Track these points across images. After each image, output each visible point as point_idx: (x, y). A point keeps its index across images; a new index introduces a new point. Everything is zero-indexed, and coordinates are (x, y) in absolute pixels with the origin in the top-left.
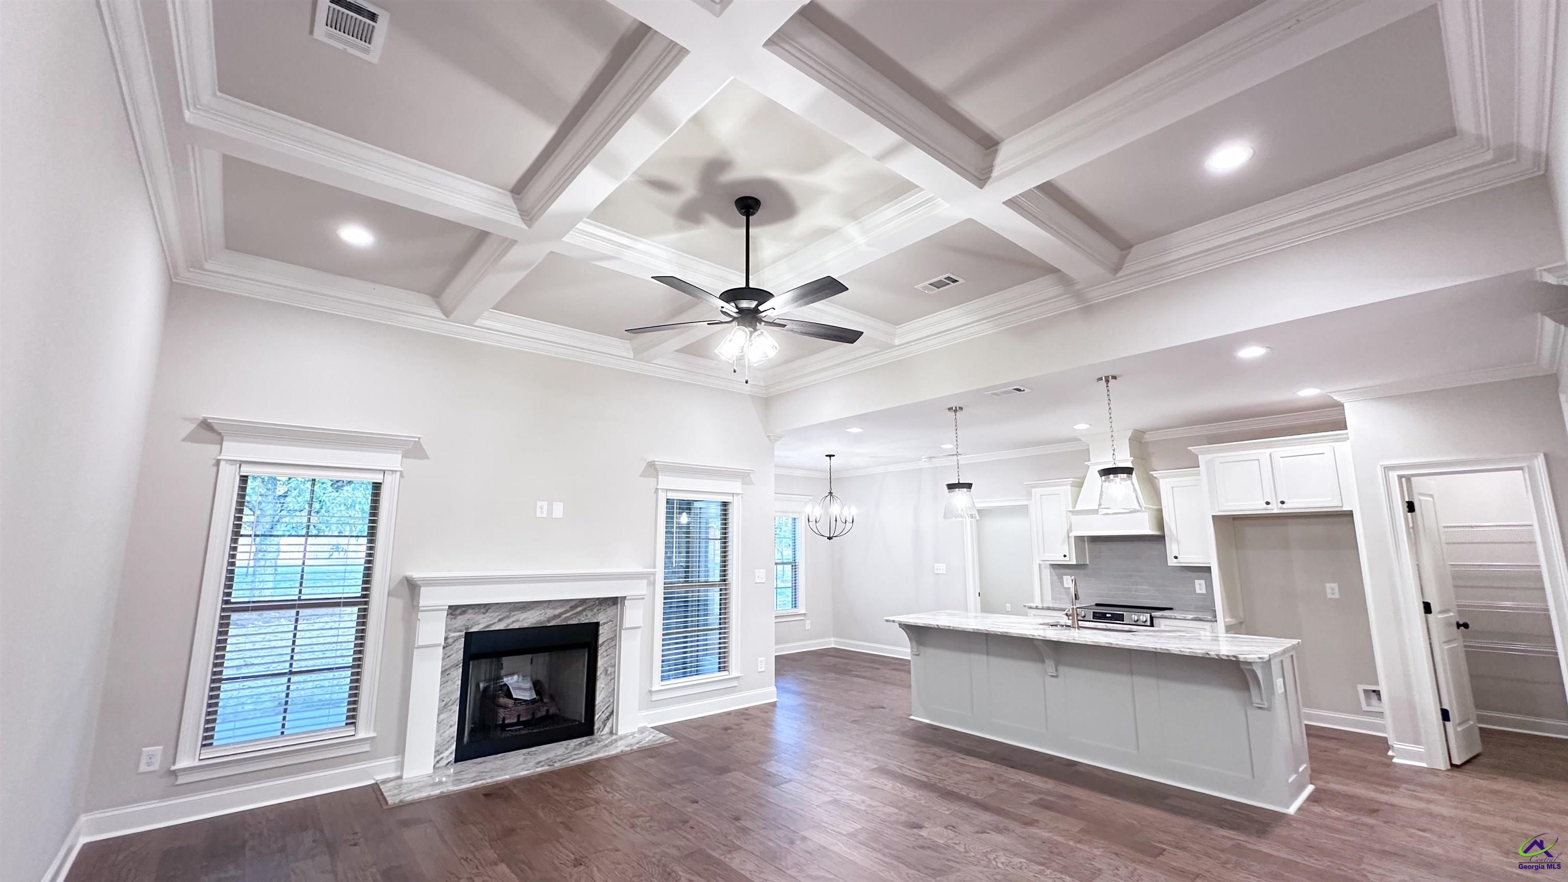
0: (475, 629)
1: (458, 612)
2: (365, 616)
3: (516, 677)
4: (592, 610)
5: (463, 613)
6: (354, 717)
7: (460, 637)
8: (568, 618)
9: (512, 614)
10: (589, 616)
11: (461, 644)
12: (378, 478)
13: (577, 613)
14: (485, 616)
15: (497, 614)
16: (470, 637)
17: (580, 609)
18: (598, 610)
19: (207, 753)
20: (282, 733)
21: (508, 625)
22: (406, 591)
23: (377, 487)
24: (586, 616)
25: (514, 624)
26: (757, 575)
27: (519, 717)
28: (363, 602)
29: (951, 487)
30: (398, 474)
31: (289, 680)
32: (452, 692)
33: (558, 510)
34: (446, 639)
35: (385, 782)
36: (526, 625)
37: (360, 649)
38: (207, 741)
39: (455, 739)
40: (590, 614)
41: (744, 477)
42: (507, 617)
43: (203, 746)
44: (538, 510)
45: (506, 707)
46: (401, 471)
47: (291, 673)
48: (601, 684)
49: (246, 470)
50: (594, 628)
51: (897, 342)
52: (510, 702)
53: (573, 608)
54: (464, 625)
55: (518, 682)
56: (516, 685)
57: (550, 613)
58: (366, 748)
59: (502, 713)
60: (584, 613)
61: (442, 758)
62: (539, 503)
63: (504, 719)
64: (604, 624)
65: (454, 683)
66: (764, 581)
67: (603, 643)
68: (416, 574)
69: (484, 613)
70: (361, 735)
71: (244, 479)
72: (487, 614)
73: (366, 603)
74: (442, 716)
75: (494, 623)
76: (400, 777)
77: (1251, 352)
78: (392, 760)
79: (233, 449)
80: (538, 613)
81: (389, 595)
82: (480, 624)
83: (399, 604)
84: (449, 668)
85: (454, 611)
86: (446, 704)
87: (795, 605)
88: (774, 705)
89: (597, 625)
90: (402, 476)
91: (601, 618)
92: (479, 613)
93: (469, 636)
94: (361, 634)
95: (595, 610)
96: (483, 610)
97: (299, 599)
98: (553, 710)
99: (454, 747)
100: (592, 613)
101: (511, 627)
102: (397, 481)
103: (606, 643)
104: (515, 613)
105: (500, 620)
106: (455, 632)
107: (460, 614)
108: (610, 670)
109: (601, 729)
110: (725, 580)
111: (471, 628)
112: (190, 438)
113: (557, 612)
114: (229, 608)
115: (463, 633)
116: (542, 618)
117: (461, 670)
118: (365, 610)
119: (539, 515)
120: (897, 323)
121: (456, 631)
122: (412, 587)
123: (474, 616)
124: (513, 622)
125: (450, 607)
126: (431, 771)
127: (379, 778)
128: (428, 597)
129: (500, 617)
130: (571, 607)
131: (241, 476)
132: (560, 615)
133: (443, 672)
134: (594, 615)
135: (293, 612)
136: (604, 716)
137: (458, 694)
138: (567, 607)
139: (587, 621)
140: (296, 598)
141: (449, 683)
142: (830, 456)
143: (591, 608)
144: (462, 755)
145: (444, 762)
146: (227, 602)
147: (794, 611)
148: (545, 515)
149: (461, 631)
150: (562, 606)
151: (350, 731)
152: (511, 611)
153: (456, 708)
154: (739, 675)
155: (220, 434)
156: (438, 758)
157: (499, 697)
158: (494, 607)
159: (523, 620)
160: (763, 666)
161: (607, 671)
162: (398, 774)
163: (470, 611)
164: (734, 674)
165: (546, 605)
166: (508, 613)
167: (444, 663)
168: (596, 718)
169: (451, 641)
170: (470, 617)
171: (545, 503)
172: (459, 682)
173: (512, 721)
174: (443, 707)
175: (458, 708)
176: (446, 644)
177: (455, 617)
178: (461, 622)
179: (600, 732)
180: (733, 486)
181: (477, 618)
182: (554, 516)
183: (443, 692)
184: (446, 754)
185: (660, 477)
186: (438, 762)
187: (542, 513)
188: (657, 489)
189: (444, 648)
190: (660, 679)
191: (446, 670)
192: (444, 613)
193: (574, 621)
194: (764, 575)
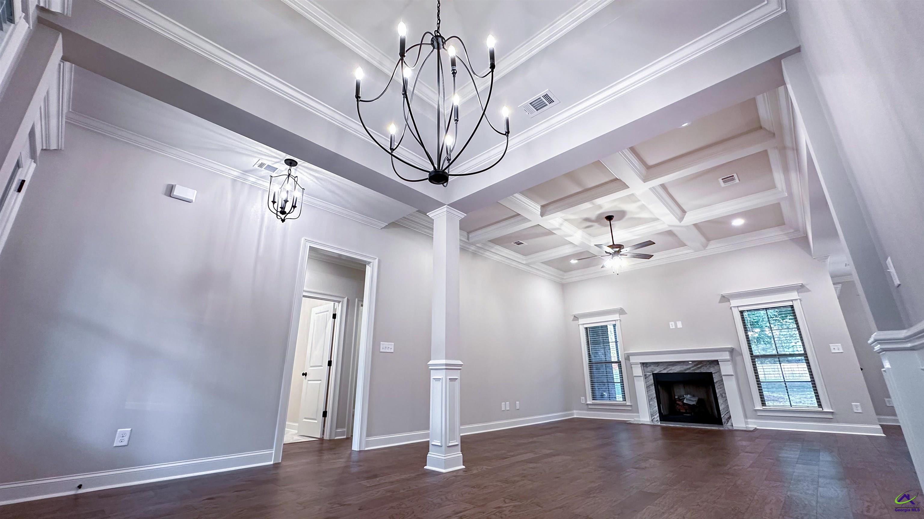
0: (655, 372)
1: (648, 366)
2: (621, 366)
4: (706, 367)
5: (650, 366)
6: (625, 398)
7: (649, 376)
8: (695, 370)
9: (669, 367)
10: (705, 369)
11: (652, 377)
12: (614, 323)
13: (698, 368)
15: (662, 367)
16: (656, 376)
17: (699, 366)
18: (709, 367)
19: (594, 402)
21: (668, 371)
22: (628, 358)
23: (614, 326)
26: (832, 348)
30: (619, 321)
31: (608, 384)
32: (653, 394)
33: (680, 325)
34: (645, 375)
36: (675, 372)
37: (621, 377)
39: (658, 412)
40: (705, 368)
42: (667, 368)
43: (592, 399)
44: (671, 326)
45: (678, 404)
46: (620, 320)
47: (607, 382)
48: (720, 401)
49: (585, 326)
50: (710, 375)
52: (682, 404)
53: (695, 365)
54: (651, 370)
55: (690, 397)
57: (685, 367)
58: (629, 409)
59: (679, 407)
60: (702, 368)
61: (655, 418)
62: (670, 323)
64: (715, 373)
65: (652, 391)
66: (841, 351)
67: (717, 382)
68: (628, 352)
69: (658, 366)
70: (627, 404)
71: (586, 329)
72: (659, 367)
73: (619, 362)
74: (651, 403)
75: (662, 370)
78: (636, 414)
79: (581, 321)
82: (657, 370)
83: (626, 362)
84: (650, 385)
85: (644, 365)
86: (651, 398)
91: (712, 370)
94: (621, 372)
95: (708, 367)
96: (657, 365)
98: (702, 410)
99: (658, 414)
101: (669, 372)
102: (619, 323)
103: (718, 382)
105: (664, 369)
107: (649, 366)
108: (724, 395)
109: (726, 423)
110: (805, 352)
111: (654, 371)
112: (573, 320)
113: (688, 366)
114: (590, 363)
115: (651, 373)
116: (682, 369)
117: (654, 387)
118: (620, 364)
119: (671, 327)
121: (648, 372)
124: (670, 370)
125: (643, 363)
126: (649, 420)
128: (633, 359)
129: (664, 368)
131: (584, 328)
132: (690, 368)
134: (708, 369)
135: (604, 365)
136: (726, 417)
137: (655, 395)
138: (693, 365)
139: (705, 372)
141: (650, 391)
143: (706, 365)
144: (663, 418)
145: (656, 420)
146: (589, 361)
148: (674, 327)
151: (624, 403)
154: (831, 411)
155: (577, 318)
156: (653, 417)
157: (677, 401)
158: (661, 364)
159: (674, 370)
160: (859, 409)
161: (722, 396)
162: (639, 419)
163: (652, 365)
164: (825, 410)
165: (682, 364)
167: (647, 383)
168: (722, 416)
169: (647, 376)
170: (652, 367)
171: (673, 323)
172: (654, 391)
173: (684, 411)
174: (650, 400)
175: (656, 401)
176: (646, 377)
177: (647, 367)
178: (649, 369)
179: (725, 424)
180: (794, 295)
181: (655, 368)
182: (678, 327)
183: (649, 394)
184: (656, 417)
185: (731, 301)
186: (653, 419)
187: (672, 326)
188: (731, 307)
189: (645, 378)
190: (761, 405)
191: (648, 386)
192: (640, 365)
193: (698, 371)
194: (840, 348)
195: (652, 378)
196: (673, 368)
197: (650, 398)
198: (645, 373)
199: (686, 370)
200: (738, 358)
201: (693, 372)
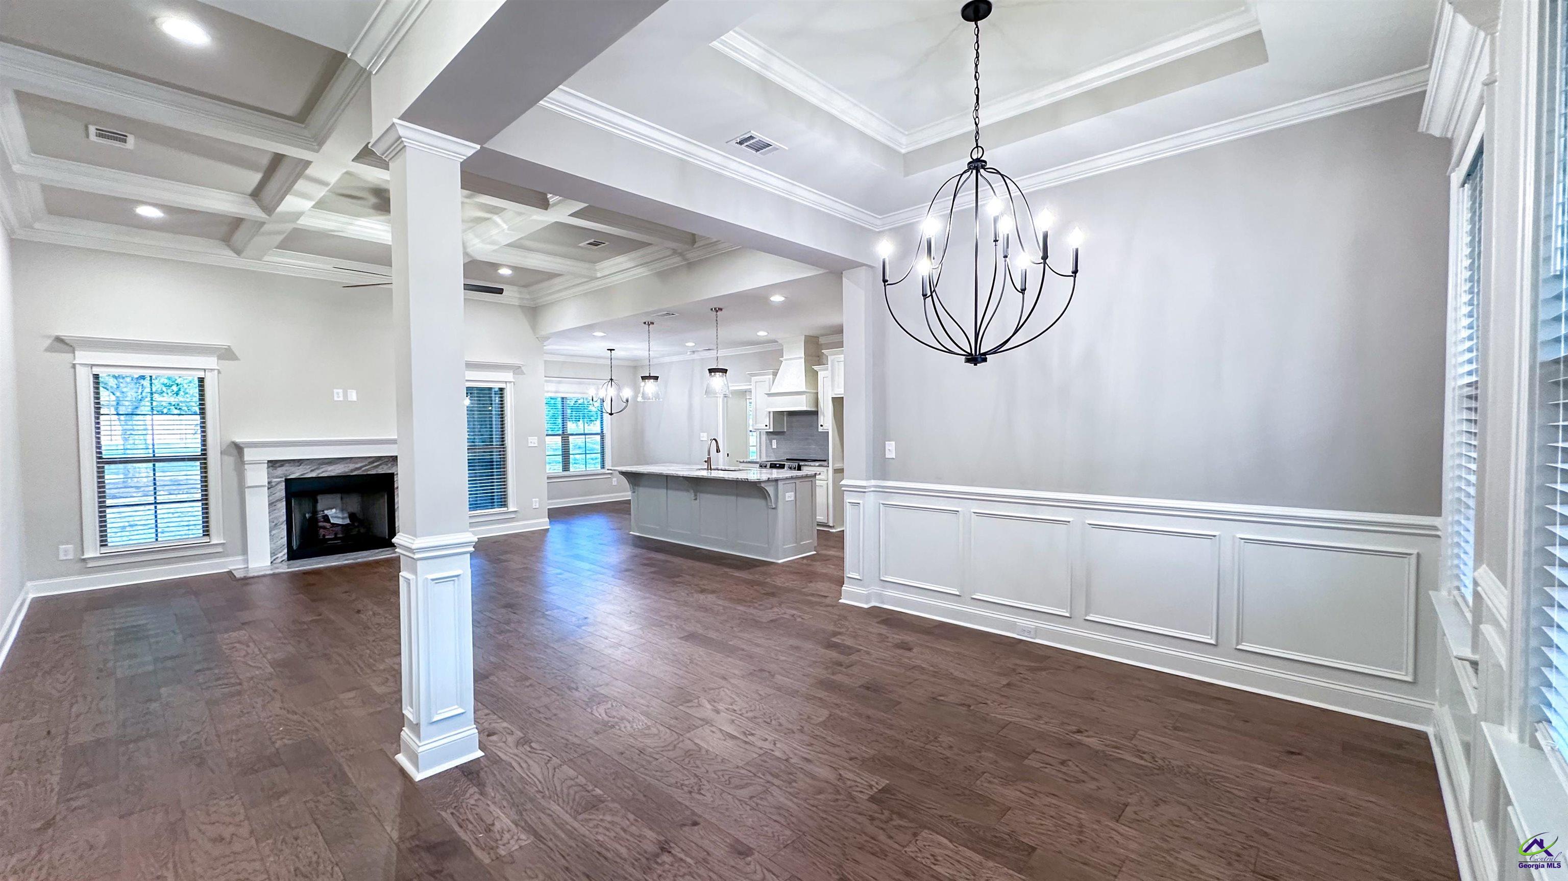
0: (292, 477)
1: (278, 465)
2: (206, 468)
3: (334, 510)
4: (387, 465)
5: (282, 466)
6: (208, 531)
7: (279, 483)
8: (368, 470)
9: (322, 466)
10: (383, 469)
11: (282, 486)
12: (201, 374)
13: (374, 466)
14: (299, 468)
15: (309, 467)
16: (288, 482)
17: (376, 464)
18: (392, 465)
19: (104, 550)
20: (157, 540)
21: (319, 474)
22: (235, 452)
23: (201, 380)
25: (324, 474)
26: (530, 441)
27: (336, 534)
28: (203, 458)
29: (644, 378)
30: (216, 371)
31: (156, 507)
32: (280, 517)
33: (353, 396)
34: (269, 483)
35: (235, 570)
36: (333, 474)
37: (205, 488)
38: (103, 543)
39: (286, 546)
40: (385, 467)
41: (516, 369)
42: (317, 469)
43: (101, 546)
44: (335, 395)
45: (324, 528)
46: (218, 370)
47: (156, 503)
49: (96, 370)
50: (390, 477)
51: (599, 275)
52: (327, 525)
54: (283, 474)
55: (336, 513)
56: (334, 515)
57: (352, 466)
58: (220, 549)
59: (322, 532)
60: (379, 467)
62: (335, 391)
63: (324, 536)
65: (280, 511)
66: (536, 445)
68: (238, 440)
69: (299, 466)
70: (215, 542)
71: (96, 377)
72: (301, 467)
73: (205, 459)
74: (274, 532)
75: (307, 473)
76: (247, 567)
77: (777, 298)
78: (240, 558)
79: (84, 357)
80: (343, 466)
81: (221, 453)
82: (296, 473)
83: (230, 460)
84: (275, 501)
85: (273, 464)
86: (276, 524)
87: (603, 467)
88: (547, 530)
89: (392, 475)
90: (219, 372)
91: (395, 469)
92: (294, 466)
94: (205, 480)
95: (390, 465)
96: (296, 464)
97: (154, 456)
98: (362, 530)
99: (285, 553)
100: (387, 467)
101: (321, 475)
102: (216, 377)
103: (401, 487)
104: (324, 466)
105: (312, 471)
107: (279, 467)
110: (503, 445)
111: (289, 476)
112: (50, 349)
113: (358, 465)
114: (102, 462)
115: (283, 479)
116: (347, 470)
117: (284, 504)
118: (205, 463)
119: (336, 399)
120: (595, 262)
121: (277, 477)
122: (238, 449)
123: (290, 468)
124: (322, 472)
125: (269, 462)
126: (269, 564)
127: (231, 568)
128: (249, 455)
129: (312, 469)
130: (369, 463)
131: (94, 375)
132: (360, 468)
133: (269, 505)
134: (389, 468)
135: (151, 465)
137: (285, 518)
138: (366, 463)
139: (383, 472)
140: (152, 455)
141: (275, 512)
142: (611, 350)
143: (386, 463)
144: (293, 555)
146: (100, 458)
147: (603, 471)
148: (341, 399)
149: (281, 478)
150: (362, 462)
151: (206, 539)
152: (320, 464)
153: (284, 527)
154: (515, 510)
155: (71, 346)
156: (275, 557)
157: (320, 522)
158: (306, 462)
159: (330, 471)
160: (537, 504)
162: (246, 566)
163: (286, 464)
164: (511, 509)
165: (349, 460)
166: (318, 466)
167: (271, 498)
169: (274, 484)
170: (287, 468)
171: (340, 391)
172: (285, 511)
173: (331, 537)
174: (273, 526)
175: (285, 527)
176: (270, 486)
177: (275, 468)
178: (280, 471)
180: (508, 376)
181: (293, 469)
182: (349, 399)
183: (272, 516)
184: (279, 555)
186: (277, 559)
187: (338, 397)
189: (268, 489)
191: (273, 503)
192: (265, 465)
193: (373, 472)
194: (536, 441)
195: (284, 487)
196: (330, 468)
197: (274, 524)
198: (270, 480)
199: (352, 471)
201: (365, 474)
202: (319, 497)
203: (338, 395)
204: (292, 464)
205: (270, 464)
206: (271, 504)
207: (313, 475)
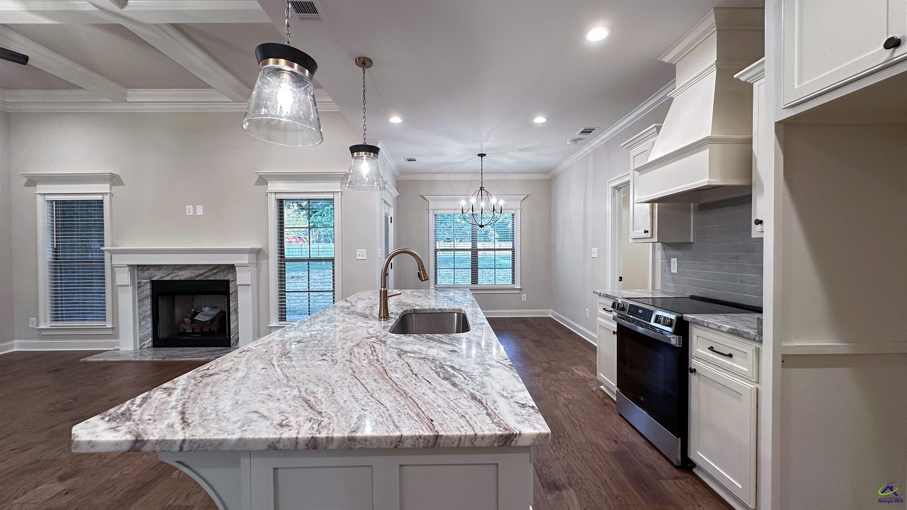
0: (155, 279)
1: (145, 269)
4: (223, 272)
5: (148, 269)
6: (106, 317)
7: (147, 282)
8: (208, 276)
9: (175, 271)
10: (222, 276)
11: (148, 286)
12: (100, 197)
13: (213, 274)
14: (159, 272)
15: (166, 271)
17: (215, 271)
18: (227, 273)
19: (53, 324)
21: (173, 278)
23: (102, 202)
24: (220, 275)
25: (176, 278)
26: (358, 253)
28: (102, 262)
30: (111, 194)
32: (146, 311)
33: (200, 211)
34: (137, 283)
35: (114, 350)
36: (182, 278)
37: (104, 285)
39: (151, 335)
40: (222, 274)
41: (343, 179)
42: (172, 273)
43: (53, 320)
44: (187, 211)
48: (233, 318)
49: (47, 198)
50: (227, 283)
52: (190, 322)
53: (211, 270)
54: (149, 277)
57: (197, 272)
58: (110, 332)
60: (218, 274)
61: (145, 344)
62: (188, 207)
63: (184, 329)
64: (231, 281)
65: (147, 307)
66: (365, 258)
67: (233, 293)
69: (159, 270)
70: (108, 326)
72: (160, 271)
73: (104, 262)
74: (143, 323)
75: (165, 276)
79: (41, 189)
80: (190, 272)
82: (158, 276)
84: (143, 299)
85: (136, 268)
86: (144, 317)
87: (513, 282)
89: (228, 281)
91: (230, 277)
92: (156, 270)
93: (153, 283)
95: (225, 273)
96: (158, 269)
99: (150, 339)
100: (224, 274)
101: (174, 279)
104: (177, 271)
105: (168, 275)
106: (144, 279)
108: (238, 310)
109: (235, 344)
111: (153, 278)
112: (26, 185)
113: (201, 272)
115: (149, 281)
116: (192, 275)
117: (149, 300)
118: (104, 265)
119: (188, 214)
123: (153, 271)
124: (175, 276)
125: (133, 266)
128: (115, 260)
129: (167, 273)
130: (209, 270)
132: (202, 274)
134: (226, 276)
136: (236, 337)
137: (151, 312)
138: (207, 270)
139: (220, 279)
141: (144, 306)
142: (482, 155)
143: (223, 271)
144: (157, 344)
145: (146, 346)
147: (513, 286)
148: (192, 214)
149: (147, 279)
150: (204, 269)
151: (104, 323)
152: (173, 270)
153: (150, 320)
155: (35, 181)
156: (143, 344)
158: (164, 267)
159: (181, 275)
161: (235, 312)
163: (151, 269)
165: (194, 267)
166: (172, 271)
167: (140, 295)
168: (231, 337)
169: (142, 284)
170: (151, 272)
171: (191, 207)
172: (150, 306)
173: (191, 331)
174: (141, 319)
176: (139, 286)
177: (144, 271)
178: (146, 274)
179: (234, 346)
180: (337, 186)
181: (156, 273)
182: (197, 214)
183: (141, 311)
184: (146, 342)
185: (268, 184)
186: (143, 346)
187: (189, 212)
188: (267, 192)
189: (137, 288)
190: (278, 320)
191: (141, 300)
192: (128, 268)
193: (212, 278)
194: (365, 254)
195: (150, 287)
196: (181, 273)
197: (142, 317)
198: (139, 281)
199: (197, 276)
200: (263, 263)
201: (206, 279)
202: (177, 297)
203: (189, 210)
204: (155, 268)
205: (140, 268)
206: (140, 301)
207: (168, 278)
